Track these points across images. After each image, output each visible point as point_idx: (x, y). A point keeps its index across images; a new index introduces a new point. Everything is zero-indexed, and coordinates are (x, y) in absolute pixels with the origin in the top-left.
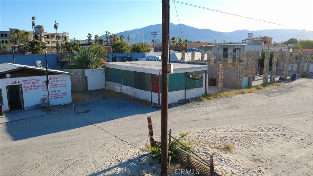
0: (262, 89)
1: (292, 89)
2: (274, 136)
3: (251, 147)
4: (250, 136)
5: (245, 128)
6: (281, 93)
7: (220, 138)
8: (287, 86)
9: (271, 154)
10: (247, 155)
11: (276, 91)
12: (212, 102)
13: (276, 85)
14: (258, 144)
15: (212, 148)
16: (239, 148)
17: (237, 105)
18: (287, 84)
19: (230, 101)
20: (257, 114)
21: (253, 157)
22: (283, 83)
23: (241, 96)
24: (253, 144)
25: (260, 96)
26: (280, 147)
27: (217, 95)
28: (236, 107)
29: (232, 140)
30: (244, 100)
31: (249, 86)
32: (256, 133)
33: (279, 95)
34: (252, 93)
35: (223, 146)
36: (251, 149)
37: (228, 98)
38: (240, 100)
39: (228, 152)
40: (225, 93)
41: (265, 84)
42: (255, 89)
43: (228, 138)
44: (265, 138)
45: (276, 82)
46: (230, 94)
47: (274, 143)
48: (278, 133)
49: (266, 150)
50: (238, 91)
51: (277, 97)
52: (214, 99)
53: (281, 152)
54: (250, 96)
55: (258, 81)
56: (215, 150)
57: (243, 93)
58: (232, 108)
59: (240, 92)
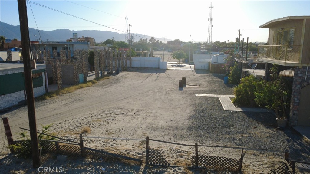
0: (96, 83)
1: (118, 80)
2: (116, 115)
3: (103, 126)
4: (99, 119)
5: (93, 114)
6: (111, 84)
7: (76, 126)
8: (115, 78)
9: (118, 128)
10: (102, 132)
11: (107, 83)
12: (55, 99)
13: (106, 78)
14: (107, 123)
15: (72, 135)
16: (94, 129)
17: (80, 98)
18: (114, 77)
19: (73, 95)
20: (99, 103)
21: (107, 132)
22: (111, 76)
23: (81, 91)
24: (104, 124)
25: (97, 88)
26: (122, 121)
27: (59, 92)
28: (79, 100)
29: (86, 125)
30: (85, 94)
31: (85, 81)
32: (103, 116)
33: (111, 86)
34: (89, 86)
35: (81, 131)
36: (103, 128)
37: (70, 94)
38: (81, 94)
39: (87, 134)
40: (66, 89)
41: (98, 79)
42: (90, 83)
43: (83, 125)
44: (111, 118)
45: (106, 76)
46: (71, 90)
47: (118, 120)
48: (119, 113)
49: (114, 125)
50: (77, 86)
51: (110, 88)
52: (57, 96)
53: (124, 124)
54: (89, 90)
55: (92, 76)
56: (75, 135)
57: (82, 88)
58: (77, 101)
59: (79, 87)
